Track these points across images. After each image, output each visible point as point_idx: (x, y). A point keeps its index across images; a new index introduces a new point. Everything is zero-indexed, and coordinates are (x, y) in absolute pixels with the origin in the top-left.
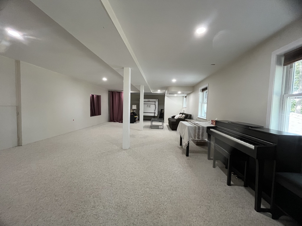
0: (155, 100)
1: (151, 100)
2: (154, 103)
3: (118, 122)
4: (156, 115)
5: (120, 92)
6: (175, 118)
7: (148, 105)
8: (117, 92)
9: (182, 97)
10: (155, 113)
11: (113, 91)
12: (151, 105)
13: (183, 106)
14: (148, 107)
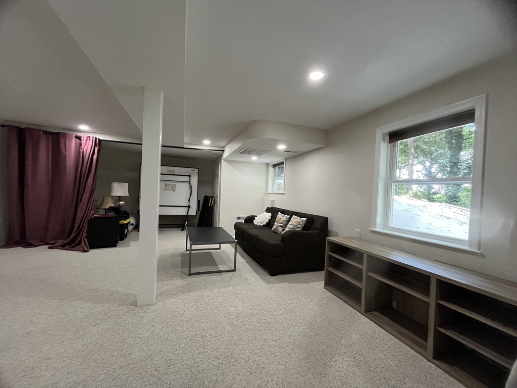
0: (190, 170)
1: (177, 170)
2: (187, 179)
3: (46, 244)
4: (193, 211)
5: (58, 134)
6: (255, 222)
7: (168, 183)
8: (46, 133)
9: (265, 167)
10: (189, 207)
11: (23, 126)
12: (178, 184)
13: (267, 189)
14: (169, 190)
